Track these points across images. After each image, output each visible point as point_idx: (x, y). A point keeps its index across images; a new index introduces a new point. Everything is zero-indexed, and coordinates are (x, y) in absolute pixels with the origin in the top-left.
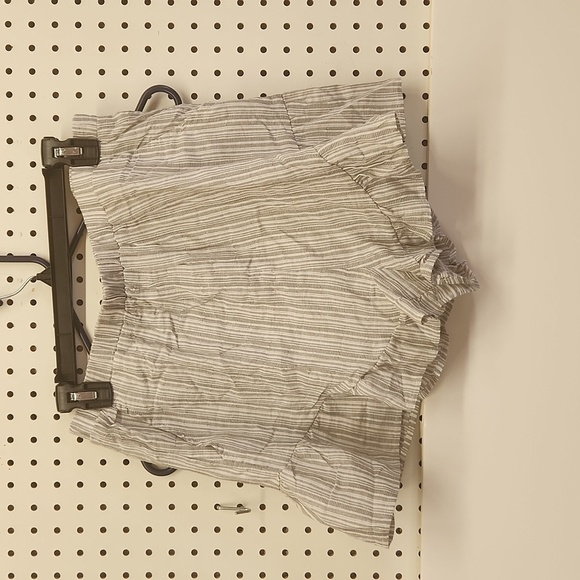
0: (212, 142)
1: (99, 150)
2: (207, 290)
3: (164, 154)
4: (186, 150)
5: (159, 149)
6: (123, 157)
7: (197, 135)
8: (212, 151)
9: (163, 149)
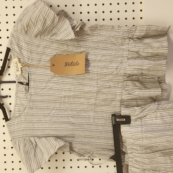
0: (170, 116)
1: (130, 119)
2: (169, 165)
3: (153, 120)
4: (161, 119)
5: (151, 118)
6: (139, 121)
7: (164, 113)
8: (170, 119)
9: (152, 118)
